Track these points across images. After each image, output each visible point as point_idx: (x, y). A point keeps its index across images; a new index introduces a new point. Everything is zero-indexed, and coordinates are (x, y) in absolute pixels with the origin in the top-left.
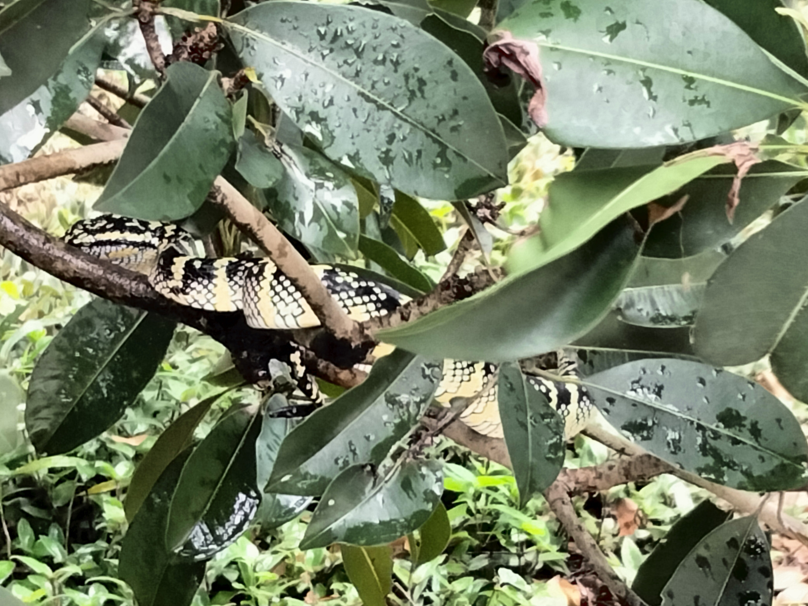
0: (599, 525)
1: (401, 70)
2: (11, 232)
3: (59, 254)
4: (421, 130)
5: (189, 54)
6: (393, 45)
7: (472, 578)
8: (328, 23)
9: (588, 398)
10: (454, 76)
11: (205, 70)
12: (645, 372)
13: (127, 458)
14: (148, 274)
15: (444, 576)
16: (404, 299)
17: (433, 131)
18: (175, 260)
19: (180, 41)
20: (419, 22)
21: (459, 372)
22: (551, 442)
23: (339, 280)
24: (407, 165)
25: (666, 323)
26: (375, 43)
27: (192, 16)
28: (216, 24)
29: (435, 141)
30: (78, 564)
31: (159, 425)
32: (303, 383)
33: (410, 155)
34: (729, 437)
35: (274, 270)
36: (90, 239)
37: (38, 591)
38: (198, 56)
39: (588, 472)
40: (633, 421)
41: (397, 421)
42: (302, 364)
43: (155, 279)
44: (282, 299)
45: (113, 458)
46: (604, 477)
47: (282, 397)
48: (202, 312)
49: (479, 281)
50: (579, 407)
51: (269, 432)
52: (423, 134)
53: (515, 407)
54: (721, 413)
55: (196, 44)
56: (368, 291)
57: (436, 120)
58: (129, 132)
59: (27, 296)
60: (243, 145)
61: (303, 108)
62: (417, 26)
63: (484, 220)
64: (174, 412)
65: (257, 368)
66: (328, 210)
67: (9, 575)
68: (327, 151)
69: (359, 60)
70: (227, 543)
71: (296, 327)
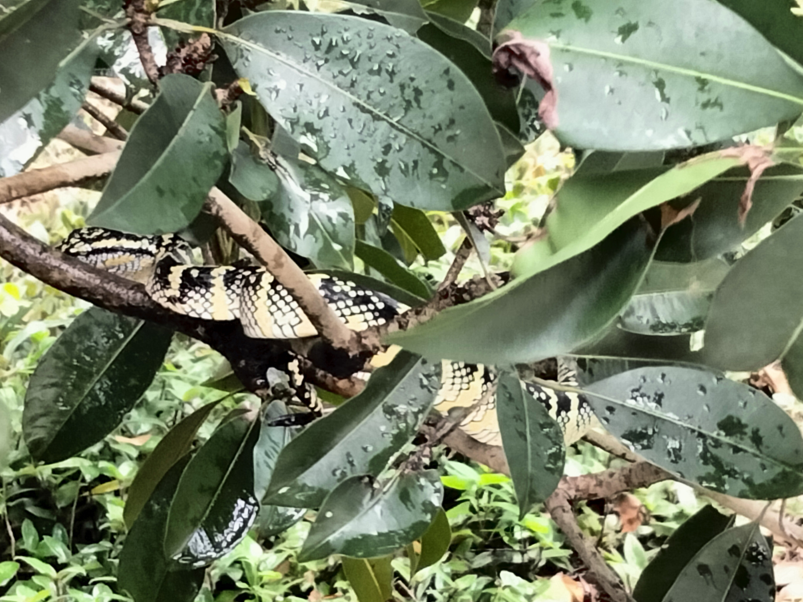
0: (602, 522)
1: (397, 80)
2: (8, 242)
3: (55, 263)
4: (418, 140)
5: (183, 65)
6: (389, 55)
7: (475, 576)
8: (323, 33)
9: (588, 405)
10: (451, 85)
11: (199, 82)
12: (645, 380)
13: (131, 458)
14: (146, 284)
15: (447, 574)
16: (402, 308)
17: (430, 141)
18: (172, 269)
19: (174, 52)
20: (415, 31)
21: (458, 381)
22: (550, 452)
23: (336, 289)
24: (403, 176)
25: (666, 331)
26: (370, 53)
27: (185, 27)
28: (210, 35)
29: (432, 151)
30: (82, 564)
31: (163, 425)
32: (301, 391)
33: (406, 166)
34: (730, 445)
35: (271, 279)
36: (87, 248)
37: (42, 592)
38: (192, 69)
39: (588, 479)
40: (633, 429)
41: (395, 432)
42: (300, 373)
43: (152, 288)
44: (279, 309)
45: (117, 458)
46: (604, 484)
47: (281, 404)
48: (199, 321)
49: (477, 290)
50: (580, 413)
51: (267, 438)
52: (420, 144)
53: (514, 417)
54: (722, 422)
55: (190, 56)
56: (366, 300)
57: (433, 130)
58: (123, 144)
59: (30, 296)
60: (237, 157)
61: (298, 119)
62: (414, 35)
63: (482, 228)
64: (177, 412)
65: (255, 376)
66: (324, 222)
67: (12, 576)
68: (324, 163)
69: (354, 70)
70: (225, 550)
71: (293, 336)
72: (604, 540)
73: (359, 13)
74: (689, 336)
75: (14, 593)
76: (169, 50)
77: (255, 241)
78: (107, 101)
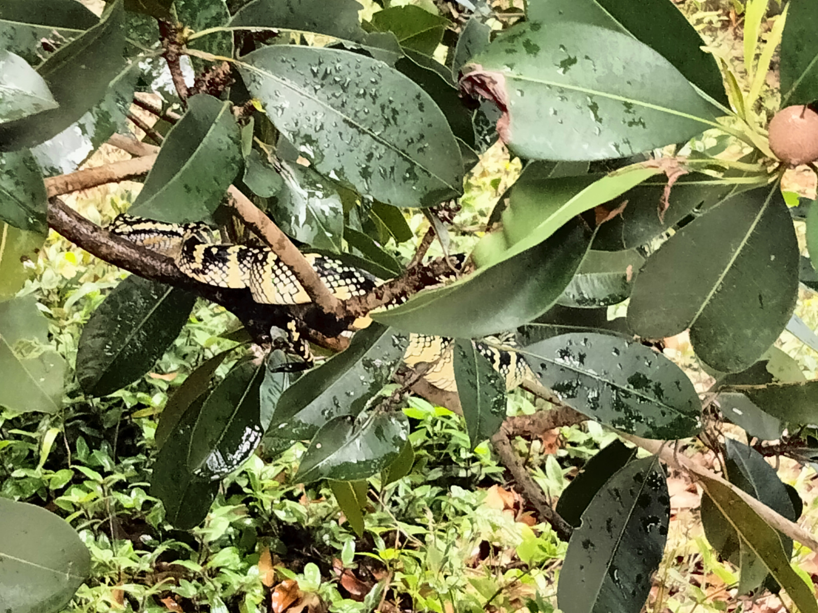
0: (529, 446)
1: (379, 102)
2: (66, 222)
3: (103, 240)
4: (394, 150)
5: (208, 87)
6: (372, 82)
7: (429, 486)
8: (320, 63)
9: (525, 360)
10: (421, 107)
11: (220, 101)
12: (571, 344)
13: (162, 390)
14: (175, 258)
15: (408, 484)
16: (379, 282)
17: (404, 151)
18: (196, 247)
19: (200, 76)
20: (394, 63)
22: (495, 399)
23: (327, 266)
24: (382, 179)
25: (588, 304)
26: (357, 80)
27: (210, 57)
28: (229, 63)
29: (406, 159)
30: (123, 472)
31: (187, 365)
32: (298, 345)
33: (385, 171)
34: (637, 396)
35: (275, 257)
36: (129, 229)
37: (91, 494)
38: (214, 90)
39: (523, 419)
40: (561, 382)
41: (372, 380)
42: (297, 331)
43: (180, 262)
44: (281, 281)
45: (151, 391)
46: (536, 423)
47: (281, 352)
48: (218, 288)
49: (439, 269)
50: (517, 366)
51: (270, 380)
52: (396, 154)
53: (467, 371)
54: (632, 377)
55: (213, 79)
56: (350, 275)
57: (407, 143)
58: (159, 149)
59: (85, 263)
60: (250, 163)
61: (299, 132)
62: (392, 67)
63: (444, 219)
64: (199, 355)
65: (261, 333)
66: (318, 214)
67: (68, 481)
68: (318, 167)
69: (344, 94)
70: (235, 467)
71: (292, 303)
72: (530, 460)
73: (349, 48)
74: (607, 309)
75: (69, 494)
76: (196, 74)
77: (263, 228)
78: (147, 112)
